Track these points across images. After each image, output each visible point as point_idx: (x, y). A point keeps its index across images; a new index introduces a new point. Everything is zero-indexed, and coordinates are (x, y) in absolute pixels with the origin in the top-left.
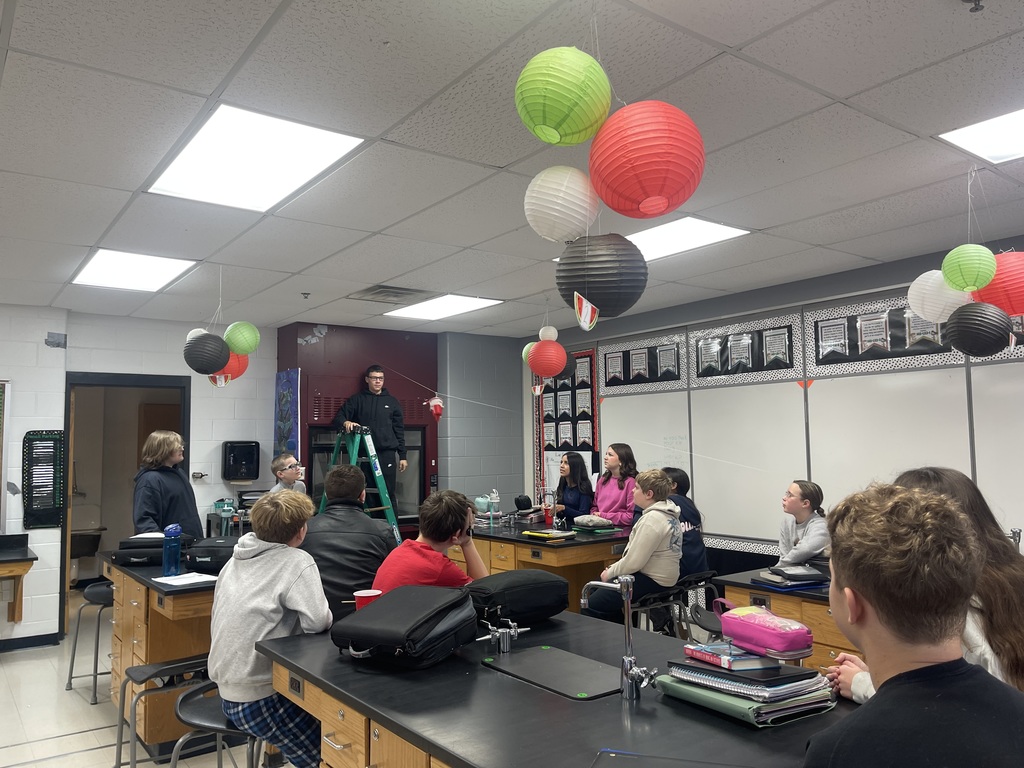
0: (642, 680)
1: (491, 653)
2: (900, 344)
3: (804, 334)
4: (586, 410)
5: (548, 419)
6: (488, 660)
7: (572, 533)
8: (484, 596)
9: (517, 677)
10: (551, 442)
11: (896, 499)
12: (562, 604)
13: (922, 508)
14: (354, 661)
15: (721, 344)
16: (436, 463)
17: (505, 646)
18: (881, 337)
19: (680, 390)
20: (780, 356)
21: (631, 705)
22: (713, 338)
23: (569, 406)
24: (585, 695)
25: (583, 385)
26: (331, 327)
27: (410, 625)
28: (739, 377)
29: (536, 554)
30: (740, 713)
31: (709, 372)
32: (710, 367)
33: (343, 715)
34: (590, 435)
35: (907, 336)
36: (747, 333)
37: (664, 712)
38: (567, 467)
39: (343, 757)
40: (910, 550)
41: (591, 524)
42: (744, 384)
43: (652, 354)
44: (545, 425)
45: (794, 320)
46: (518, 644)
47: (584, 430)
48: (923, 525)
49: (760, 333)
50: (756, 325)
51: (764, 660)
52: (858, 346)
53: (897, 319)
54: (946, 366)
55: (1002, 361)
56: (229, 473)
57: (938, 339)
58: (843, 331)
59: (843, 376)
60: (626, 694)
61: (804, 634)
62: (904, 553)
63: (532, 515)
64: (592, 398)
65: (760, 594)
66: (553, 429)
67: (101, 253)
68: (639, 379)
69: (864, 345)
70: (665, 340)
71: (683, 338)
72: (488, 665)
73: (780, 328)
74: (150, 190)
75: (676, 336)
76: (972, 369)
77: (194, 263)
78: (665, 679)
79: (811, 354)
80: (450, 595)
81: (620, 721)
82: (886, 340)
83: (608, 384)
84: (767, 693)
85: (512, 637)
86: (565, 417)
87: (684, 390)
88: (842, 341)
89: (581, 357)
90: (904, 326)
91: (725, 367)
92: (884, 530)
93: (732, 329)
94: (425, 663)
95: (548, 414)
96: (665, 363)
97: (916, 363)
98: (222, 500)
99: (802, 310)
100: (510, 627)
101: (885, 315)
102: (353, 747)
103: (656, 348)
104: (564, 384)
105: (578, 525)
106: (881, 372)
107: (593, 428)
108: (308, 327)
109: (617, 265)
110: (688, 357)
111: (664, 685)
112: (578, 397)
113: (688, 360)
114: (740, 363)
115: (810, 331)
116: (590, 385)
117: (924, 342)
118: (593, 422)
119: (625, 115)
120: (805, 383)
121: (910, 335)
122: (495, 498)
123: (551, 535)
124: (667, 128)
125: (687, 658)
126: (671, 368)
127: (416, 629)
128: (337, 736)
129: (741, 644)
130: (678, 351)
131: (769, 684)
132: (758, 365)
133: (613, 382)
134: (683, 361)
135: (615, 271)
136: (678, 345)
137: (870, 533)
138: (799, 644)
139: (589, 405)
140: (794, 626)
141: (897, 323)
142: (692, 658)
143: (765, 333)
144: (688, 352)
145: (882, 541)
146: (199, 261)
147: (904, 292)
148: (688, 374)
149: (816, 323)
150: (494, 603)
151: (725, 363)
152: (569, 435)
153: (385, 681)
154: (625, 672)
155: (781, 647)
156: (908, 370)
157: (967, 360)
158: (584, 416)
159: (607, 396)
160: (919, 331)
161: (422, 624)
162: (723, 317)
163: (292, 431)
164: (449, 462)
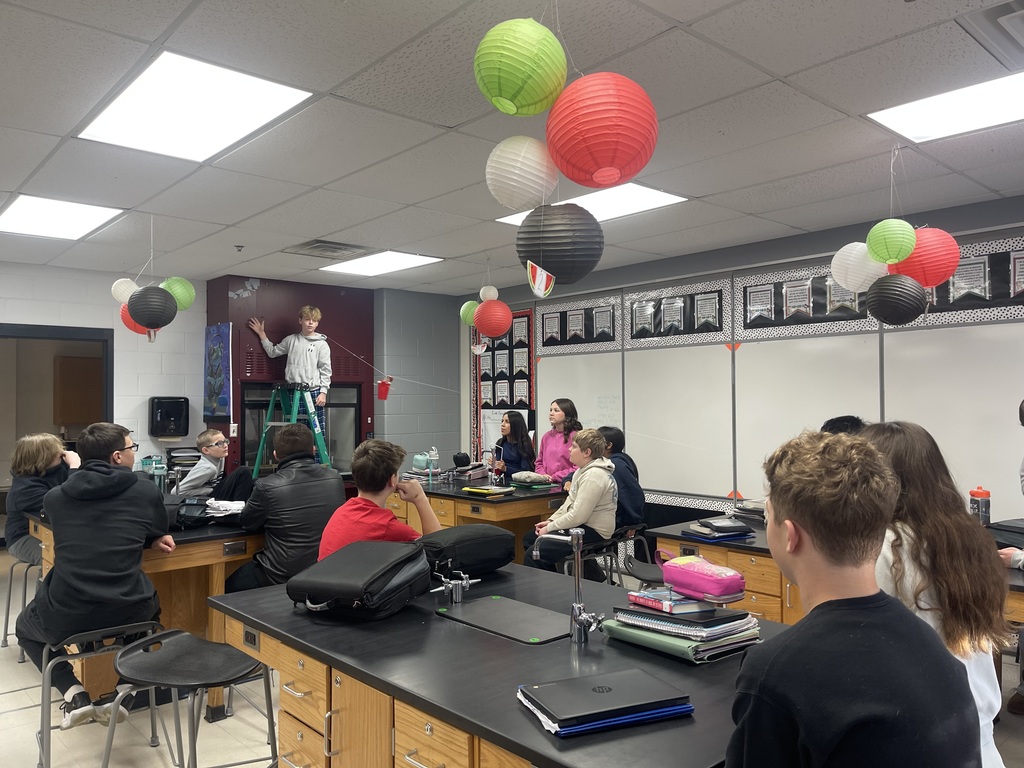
0: (590, 625)
1: (443, 604)
2: (822, 311)
3: (733, 298)
4: (523, 369)
5: (485, 377)
6: (442, 610)
7: (511, 489)
8: (435, 549)
9: (471, 625)
10: (488, 401)
11: (826, 441)
12: (509, 557)
13: (848, 447)
14: (310, 613)
15: (654, 307)
16: (372, 420)
17: (457, 597)
18: (804, 303)
19: (614, 351)
20: (711, 320)
21: (580, 647)
22: (647, 301)
23: (506, 365)
24: (537, 640)
25: (521, 344)
26: (263, 281)
27: (367, 578)
28: (672, 339)
29: (475, 510)
30: (680, 651)
31: (643, 333)
32: (644, 329)
33: (303, 665)
34: (526, 393)
35: (828, 303)
36: (680, 297)
37: (611, 654)
38: (508, 425)
39: (304, 704)
40: (841, 481)
41: (528, 480)
42: (675, 346)
43: (588, 315)
44: (482, 383)
45: (724, 285)
46: (469, 595)
47: (521, 389)
48: (850, 460)
49: (692, 297)
50: (688, 289)
51: (701, 604)
52: (783, 311)
53: (819, 286)
54: (861, 332)
55: (912, 329)
56: (156, 430)
57: (856, 306)
58: (769, 297)
59: (768, 339)
60: (575, 638)
61: (738, 580)
62: (836, 484)
63: (470, 472)
64: (529, 358)
65: (689, 545)
66: (490, 388)
67: (22, 198)
68: (576, 340)
69: (789, 309)
70: (601, 302)
71: (619, 300)
72: (442, 615)
73: (711, 292)
74: (80, 136)
75: (612, 298)
76: (885, 335)
77: (121, 211)
78: (611, 623)
79: (740, 318)
80: (405, 550)
81: (569, 662)
82: (809, 306)
83: (545, 344)
84: (704, 633)
85: (463, 588)
86: (502, 376)
87: (618, 351)
88: (769, 306)
89: (519, 317)
90: (825, 293)
91: (657, 329)
92: (819, 467)
93: (666, 292)
94: (382, 614)
95: (485, 373)
96: (601, 325)
97: (835, 329)
98: (150, 457)
99: (732, 275)
100: (462, 579)
101: (809, 282)
102: (314, 694)
103: (592, 309)
104: (502, 343)
105: (516, 481)
106: (803, 337)
107: (530, 387)
108: (240, 280)
109: (570, 234)
110: (623, 319)
111: (610, 630)
112: (515, 356)
113: (623, 322)
114: (672, 326)
115: (740, 296)
116: (528, 345)
117: (842, 308)
118: (530, 381)
119: (579, 88)
120: (734, 345)
121: (831, 302)
122: (434, 455)
123: (490, 491)
124: (616, 100)
125: (631, 604)
126: (606, 329)
127: (373, 582)
128: (296, 685)
129: (680, 591)
130: (613, 313)
131: (707, 625)
132: (689, 328)
133: (550, 342)
134: (618, 323)
135: (569, 240)
136: (613, 306)
137: (807, 470)
138: (734, 589)
139: (526, 364)
140: (727, 573)
141: (819, 290)
142: (635, 604)
143: (696, 297)
144: (623, 314)
145: (819, 476)
146: (127, 210)
147: (828, 260)
148: (623, 335)
149: (745, 288)
150: (444, 556)
151: (658, 325)
152: (507, 393)
153: (343, 633)
154: (574, 618)
155: (717, 592)
156: (827, 335)
157: (881, 326)
158: (521, 375)
159: (544, 356)
160: (838, 299)
161: (378, 578)
162: (657, 281)
163: (223, 387)
164: (386, 420)
